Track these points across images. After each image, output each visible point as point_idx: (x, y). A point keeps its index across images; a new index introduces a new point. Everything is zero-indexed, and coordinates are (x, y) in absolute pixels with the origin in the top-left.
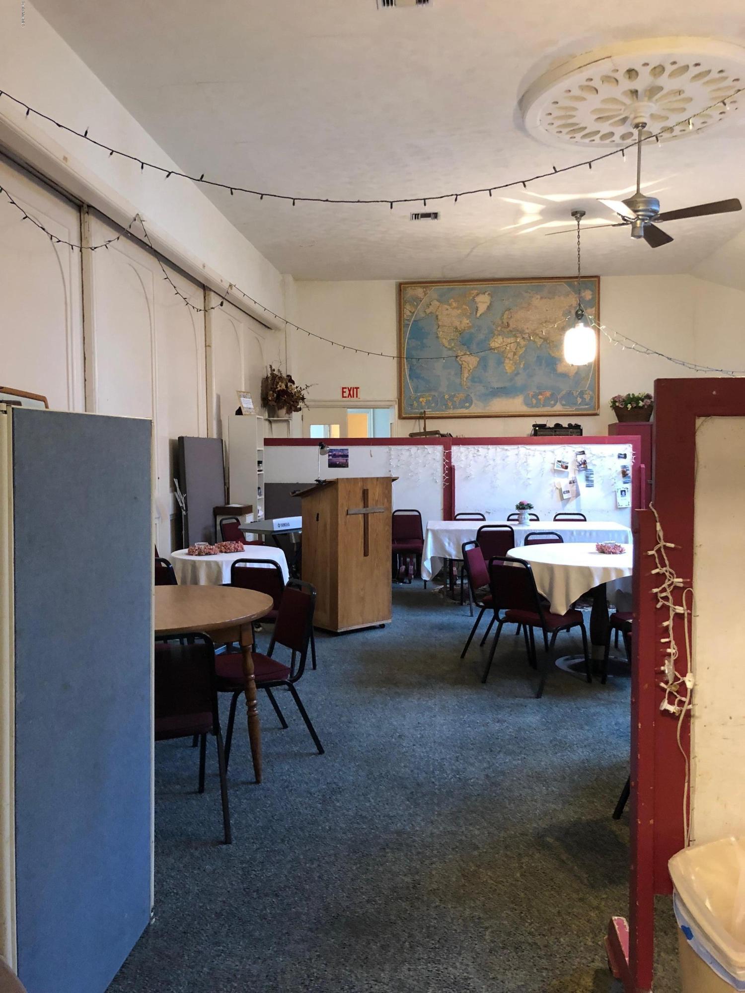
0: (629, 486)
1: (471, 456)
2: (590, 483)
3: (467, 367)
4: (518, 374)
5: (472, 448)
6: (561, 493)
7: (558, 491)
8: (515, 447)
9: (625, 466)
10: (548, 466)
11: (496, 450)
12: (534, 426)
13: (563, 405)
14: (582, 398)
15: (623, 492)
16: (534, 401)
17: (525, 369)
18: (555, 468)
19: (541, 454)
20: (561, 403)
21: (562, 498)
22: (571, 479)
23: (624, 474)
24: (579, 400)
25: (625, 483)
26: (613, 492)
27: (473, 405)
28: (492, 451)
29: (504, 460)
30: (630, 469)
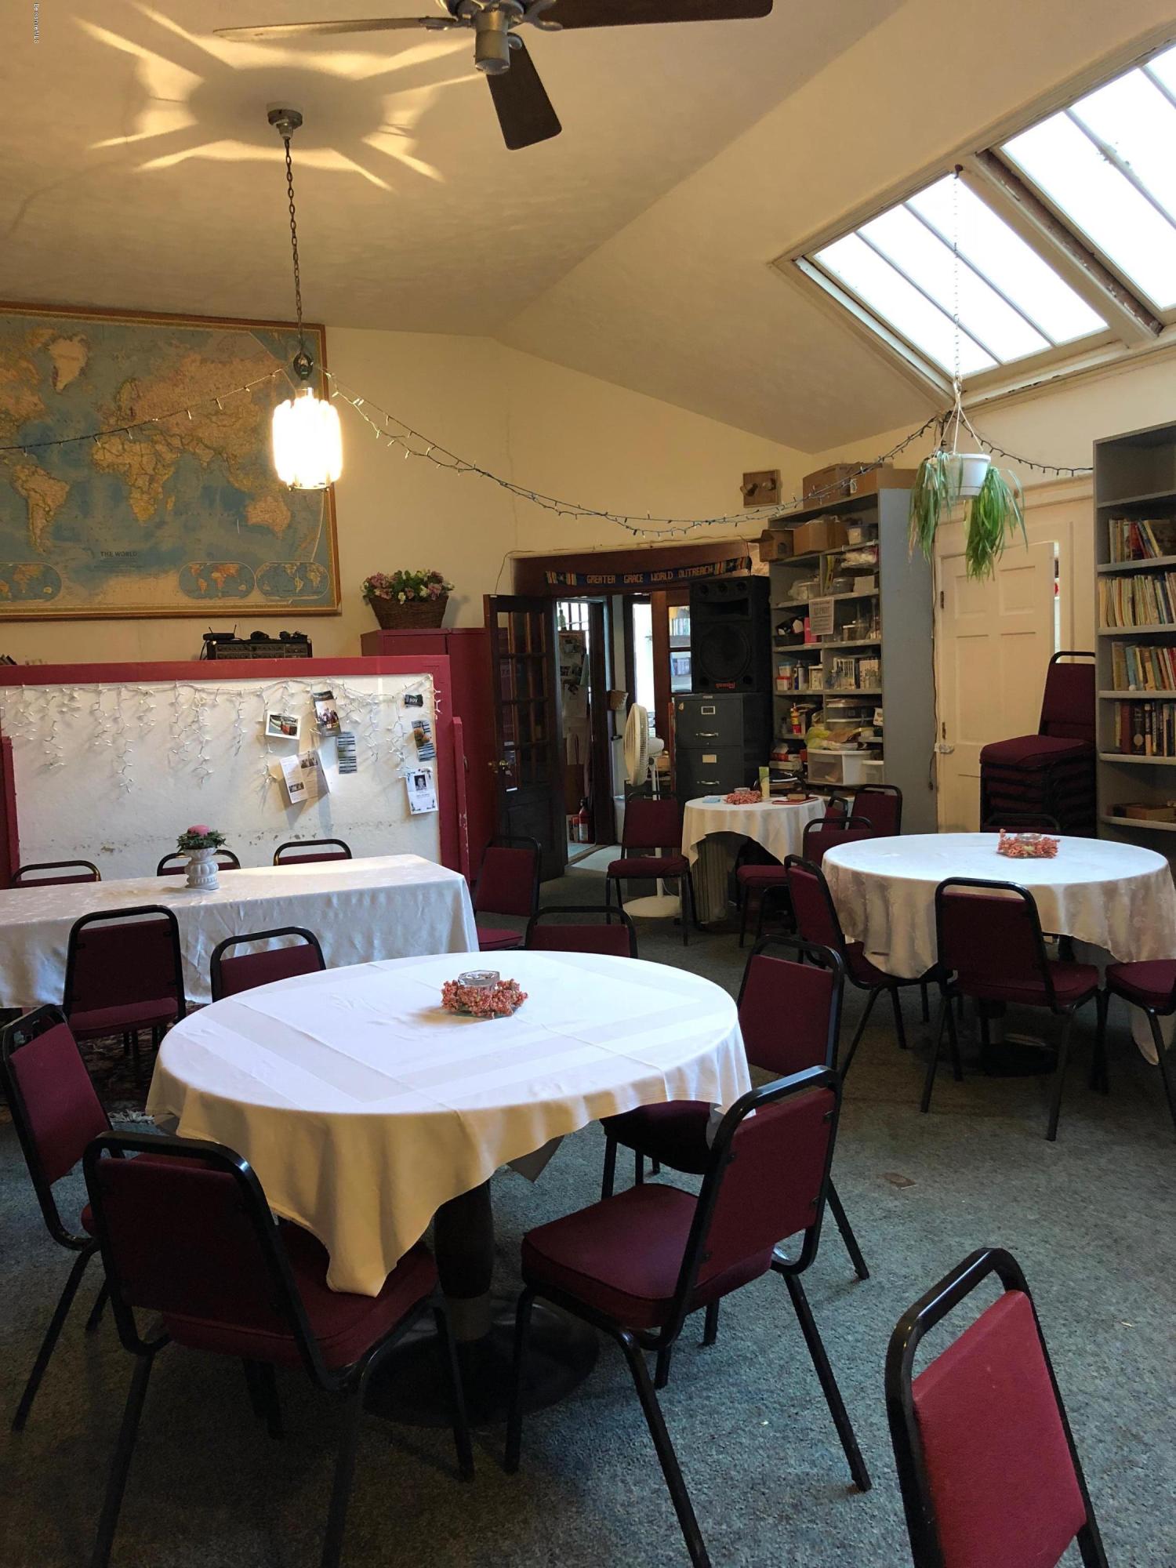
0: (431, 766)
1: (53, 711)
2: (347, 764)
3: (41, 503)
4: (161, 524)
5: (54, 694)
6: (284, 790)
7: (275, 786)
8: (167, 685)
9: (420, 722)
10: (249, 730)
11: (119, 694)
12: (206, 637)
13: (266, 593)
14: (304, 578)
15: (420, 780)
16: (203, 584)
17: (177, 513)
18: (267, 733)
19: (231, 701)
20: (262, 590)
21: (287, 802)
22: (305, 757)
23: (420, 740)
24: (300, 585)
25: (422, 760)
26: (400, 780)
27: (63, 591)
28: (109, 697)
29: (140, 718)
30: (432, 727)
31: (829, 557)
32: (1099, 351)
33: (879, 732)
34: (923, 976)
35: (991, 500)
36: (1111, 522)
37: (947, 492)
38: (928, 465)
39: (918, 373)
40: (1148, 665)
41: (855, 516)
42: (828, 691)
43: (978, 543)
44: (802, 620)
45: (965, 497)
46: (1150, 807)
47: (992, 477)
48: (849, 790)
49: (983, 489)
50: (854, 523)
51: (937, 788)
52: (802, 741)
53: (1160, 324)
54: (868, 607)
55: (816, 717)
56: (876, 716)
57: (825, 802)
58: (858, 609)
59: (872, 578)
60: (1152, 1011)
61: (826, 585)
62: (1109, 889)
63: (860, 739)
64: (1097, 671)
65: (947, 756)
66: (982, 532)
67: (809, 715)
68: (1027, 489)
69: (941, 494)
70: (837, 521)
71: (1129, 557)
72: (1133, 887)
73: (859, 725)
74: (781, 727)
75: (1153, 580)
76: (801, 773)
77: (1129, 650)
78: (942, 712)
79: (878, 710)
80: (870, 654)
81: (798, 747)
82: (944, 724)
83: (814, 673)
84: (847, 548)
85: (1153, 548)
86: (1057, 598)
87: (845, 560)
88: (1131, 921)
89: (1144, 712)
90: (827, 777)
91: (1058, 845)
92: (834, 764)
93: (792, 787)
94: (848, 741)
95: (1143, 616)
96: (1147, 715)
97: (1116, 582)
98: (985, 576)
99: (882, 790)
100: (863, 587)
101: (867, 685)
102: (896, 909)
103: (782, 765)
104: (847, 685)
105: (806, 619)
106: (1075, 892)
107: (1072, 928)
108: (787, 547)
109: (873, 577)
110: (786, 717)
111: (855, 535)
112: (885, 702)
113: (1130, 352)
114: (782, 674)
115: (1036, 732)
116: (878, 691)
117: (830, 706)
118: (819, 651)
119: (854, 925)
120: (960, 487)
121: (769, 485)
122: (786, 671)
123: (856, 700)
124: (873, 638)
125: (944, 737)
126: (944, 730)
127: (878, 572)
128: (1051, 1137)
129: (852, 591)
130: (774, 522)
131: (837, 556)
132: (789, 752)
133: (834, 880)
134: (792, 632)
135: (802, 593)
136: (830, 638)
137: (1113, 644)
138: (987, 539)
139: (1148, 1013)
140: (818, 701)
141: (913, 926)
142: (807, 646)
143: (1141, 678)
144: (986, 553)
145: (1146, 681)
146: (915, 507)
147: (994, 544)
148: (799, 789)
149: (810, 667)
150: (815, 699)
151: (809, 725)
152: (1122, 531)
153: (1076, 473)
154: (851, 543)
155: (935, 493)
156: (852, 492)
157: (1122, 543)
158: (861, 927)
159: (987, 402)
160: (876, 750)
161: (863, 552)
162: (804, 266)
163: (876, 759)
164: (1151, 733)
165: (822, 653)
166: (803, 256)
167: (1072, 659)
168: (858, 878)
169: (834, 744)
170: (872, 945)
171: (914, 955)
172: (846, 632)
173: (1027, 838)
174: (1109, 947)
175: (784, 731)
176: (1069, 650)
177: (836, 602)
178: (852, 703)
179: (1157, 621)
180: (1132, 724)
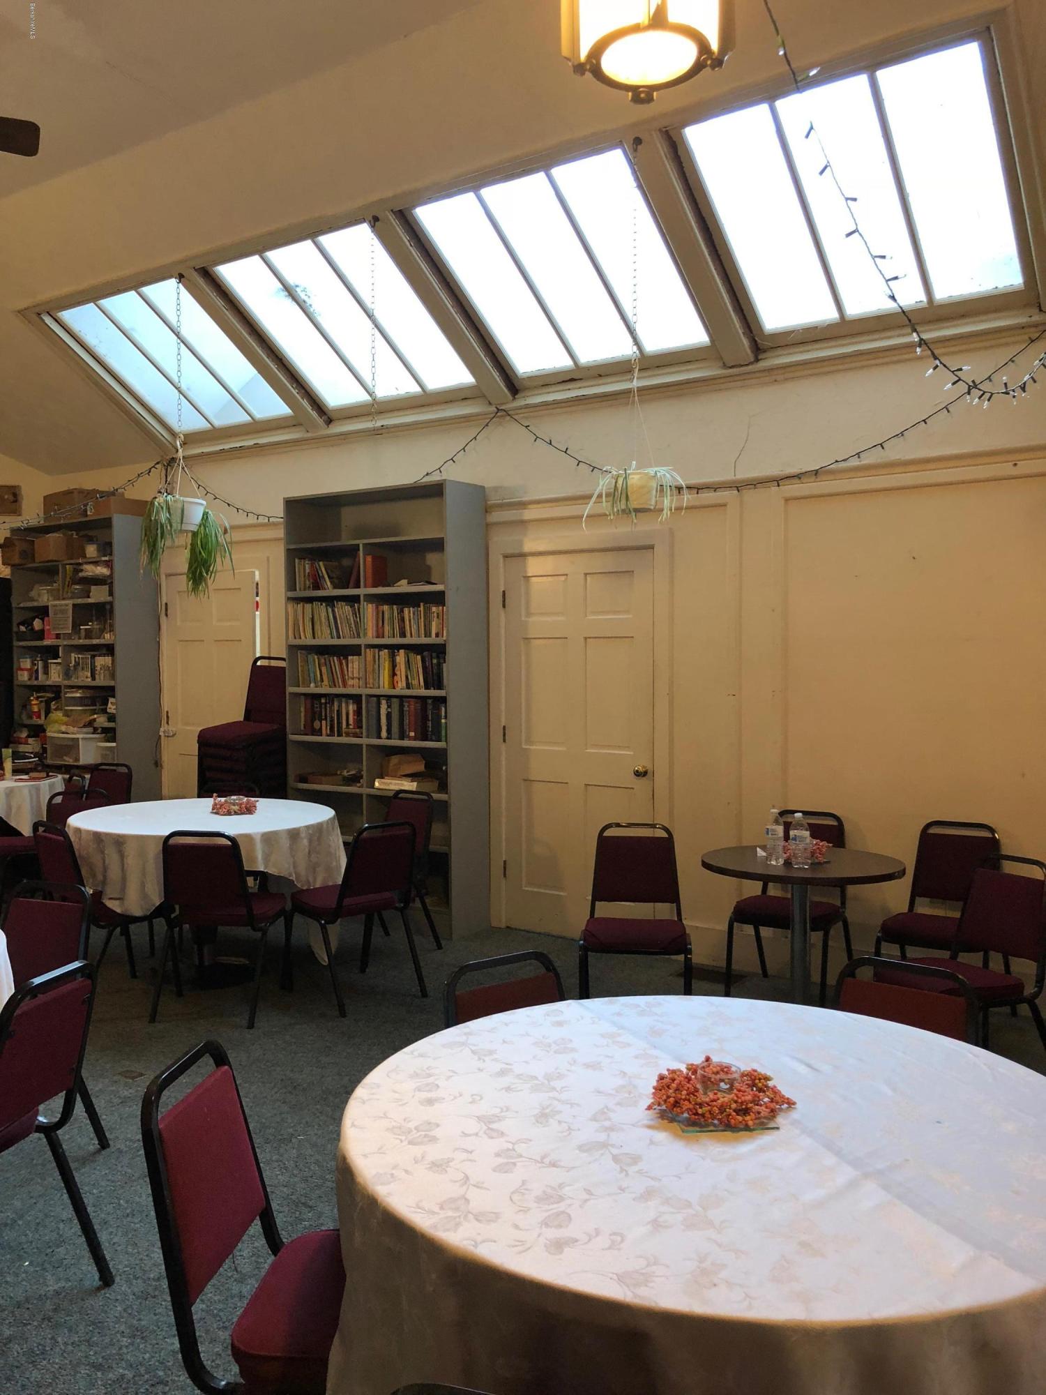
31: (67, 566)
32: (287, 430)
33: (112, 718)
34: (151, 913)
35: (206, 535)
36: (297, 561)
37: (171, 526)
38: (156, 503)
39: (147, 423)
40: (324, 669)
41: (91, 533)
42: (66, 683)
43: (196, 568)
44: (43, 620)
45: (187, 531)
46: (326, 775)
47: (207, 517)
48: (86, 768)
49: (200, 526)
50: (91, 540)
51: (161, 766)
52: (41, 726)
53: (329, 418)
54: (103, 612)
55: (55, 705)
56: (110, 705)
57: (64, 779)
58: (94, 612)
59: (106, 588)
60: (323, 922)
61: (66, 590)
62: (294, 834)
63: (96, 725)
64: (287, 671)
65: (169, 738)
66: (199, 559)
67: (48, 703)
68: (232, 527)
69: (167, 527)
70: (75, 536)
71: (309, 587)
72: (310, 832)
73: (94, 712)
74: (21, 713)
75: (326, 606)
76: (41, 755)
77: (310, 657)
78: (166, 704)
79: (111, 700)
80: (104, 651)
81: (38, 731)
82: (167, 712)
83: (53, 666)
84: (85, 560)
85: (325, 580)
86: (258, 613)
87: (82, 570)
88: (309, 857)
89: (321, 704)
90: (65, 758)
91: (257, 804)
92: (72, 746)
93: (33, 766)
94: (85, 726)
95: (320, 634)
96: (323, 706)
97: (300, 606)
98: (202, 595)
99: (114, 768)
100: (98, 595)
101: (102, 678)
102: (131, 861)
103: (22, 748)
104: (84, 678)
105: (46, 619)
106: (269, 838)
107: (266, 867)
108: (29, 554)
109: (107, 586)
110: (26, 705)
111: (91, 550)
112: (118, 693)
113: (309, 435)
114: (22, 666)
115: (242, 719)
116: (112, 683)
117: (68, 695)
118: (58, 646)
119: (94, 876)
120: (182, 523)
121: (11, 498)
122: (26, 663)
123: (92, 691)
124: (107, 638)
125: (168, 723)
126: (168, 717)
127: (112, 583)
128: (251, 1026)
129: (89, 597)
130: (15, 531)
131: (75, 566)
132: (28, 736)
133: (77, 840)
134: (33, 629)
135: (43, 595)
136: (69, 636)
137: (299, 651)
138: (203, 565)
139: (320, 924)
140: (56, 691)
141: (144, 873)
142: (47, 642)
143: (319, 679)
144: (203, 576)
145: (322, 680)
146: (146, 534)
147: (209, 570)
148: (40, 768)
149: (50, 661)
150: (55, 689)
151: (48, 712)
152: (304, 566)
153: (271, 520)
154: (87, 556)
155: (162, 526)
156: (89, 513)
157: (305, 576)
158: (100, 877)
159: (203, 455)
160: (109, 734)
161: (98, 566)
162: (48, 320)
163: (108, 741)
164: (326, 719)
165: (60, 648)
166: (48, 312)
167: (270, 663)
168: (98, 837)
169: (71, 729)
170: (110, 891)
171: (144, 896)
172: (82, 631)
173: (234, 800)
174: (293, 878)
175: (24, 717)
176: (267, 655)
177: (74, 605)
178: (88, 693)
179: (330, 636)
180: (314, 713)
